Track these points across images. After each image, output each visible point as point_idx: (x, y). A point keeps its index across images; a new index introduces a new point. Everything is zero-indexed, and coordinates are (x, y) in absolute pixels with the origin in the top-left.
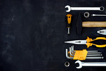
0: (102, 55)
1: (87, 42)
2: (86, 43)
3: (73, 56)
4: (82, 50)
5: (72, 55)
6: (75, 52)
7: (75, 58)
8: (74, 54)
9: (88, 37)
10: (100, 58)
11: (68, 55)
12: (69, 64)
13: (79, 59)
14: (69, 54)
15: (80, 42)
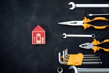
0: (100, 59)
1: (83, 23)
2: (82, 25)
3: (67, 61)
4: (78, 54)
5: (65, 59)
6: (69, 56)
7: (69, 63)
8: (68, 58)
9: (85, 17)
10: (98, 63)
11: (62, 60)
12: (62, 69)
13: (74, 65)
14: (63, 58)
15: (75, 23)
